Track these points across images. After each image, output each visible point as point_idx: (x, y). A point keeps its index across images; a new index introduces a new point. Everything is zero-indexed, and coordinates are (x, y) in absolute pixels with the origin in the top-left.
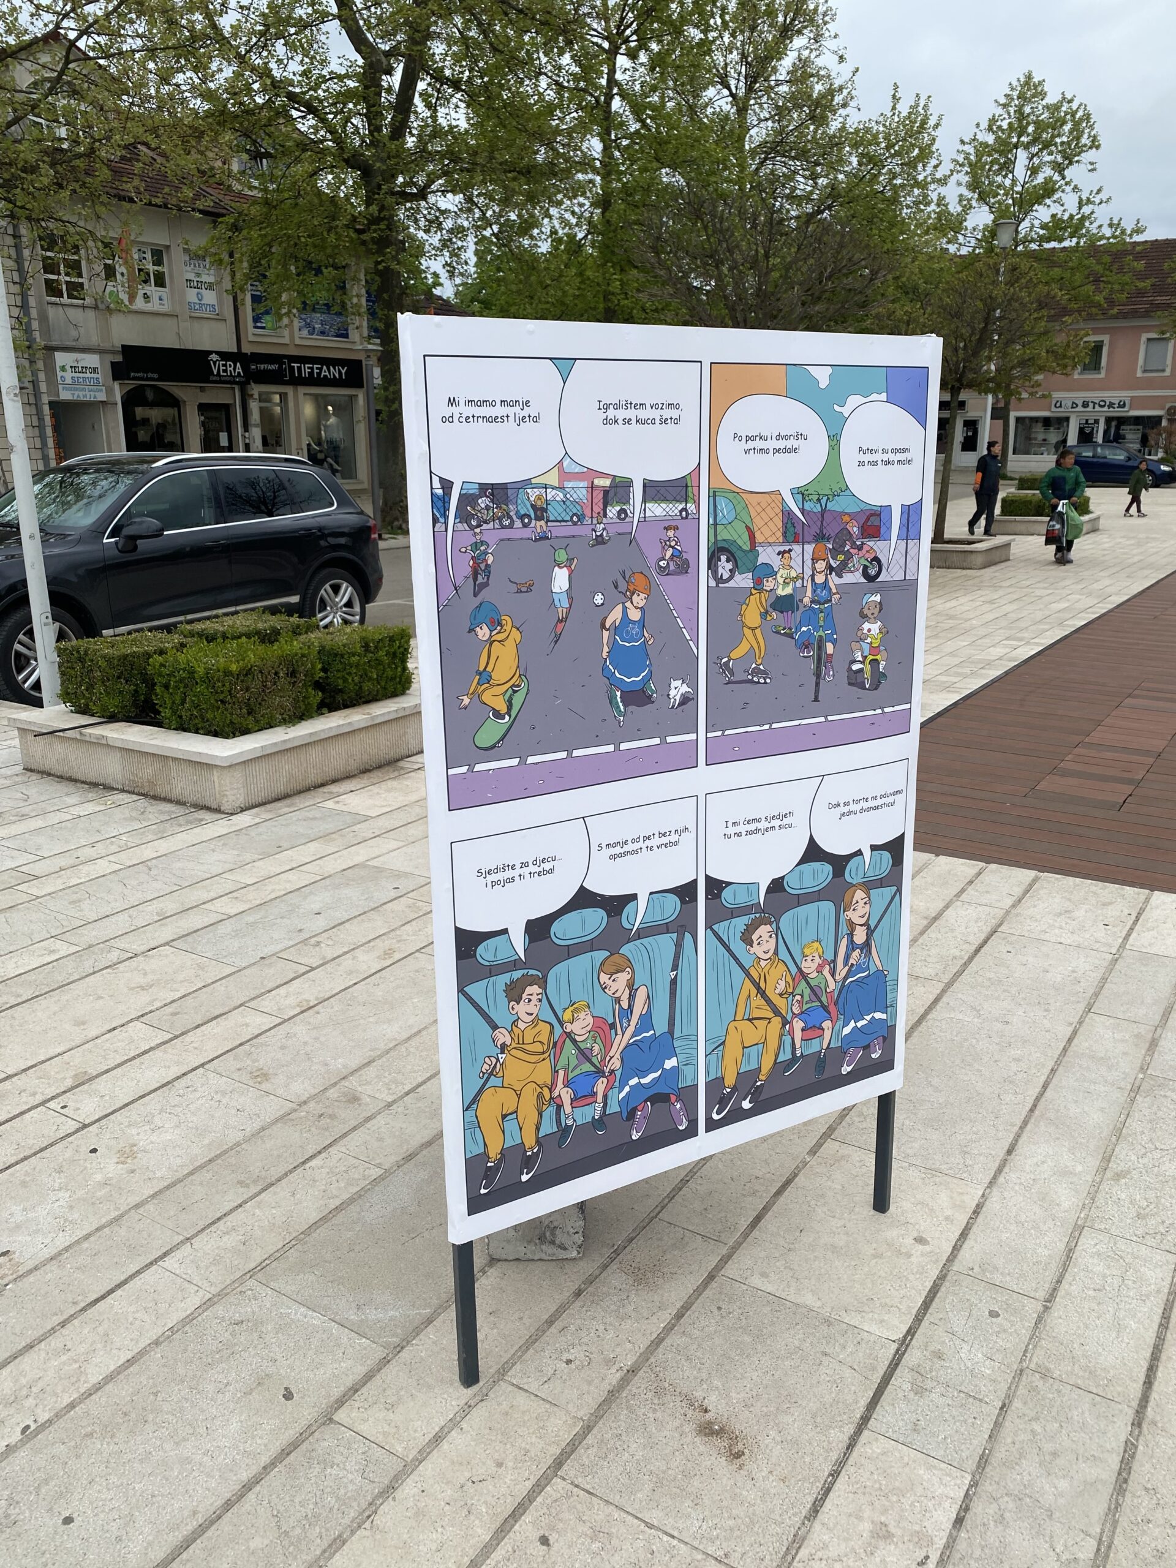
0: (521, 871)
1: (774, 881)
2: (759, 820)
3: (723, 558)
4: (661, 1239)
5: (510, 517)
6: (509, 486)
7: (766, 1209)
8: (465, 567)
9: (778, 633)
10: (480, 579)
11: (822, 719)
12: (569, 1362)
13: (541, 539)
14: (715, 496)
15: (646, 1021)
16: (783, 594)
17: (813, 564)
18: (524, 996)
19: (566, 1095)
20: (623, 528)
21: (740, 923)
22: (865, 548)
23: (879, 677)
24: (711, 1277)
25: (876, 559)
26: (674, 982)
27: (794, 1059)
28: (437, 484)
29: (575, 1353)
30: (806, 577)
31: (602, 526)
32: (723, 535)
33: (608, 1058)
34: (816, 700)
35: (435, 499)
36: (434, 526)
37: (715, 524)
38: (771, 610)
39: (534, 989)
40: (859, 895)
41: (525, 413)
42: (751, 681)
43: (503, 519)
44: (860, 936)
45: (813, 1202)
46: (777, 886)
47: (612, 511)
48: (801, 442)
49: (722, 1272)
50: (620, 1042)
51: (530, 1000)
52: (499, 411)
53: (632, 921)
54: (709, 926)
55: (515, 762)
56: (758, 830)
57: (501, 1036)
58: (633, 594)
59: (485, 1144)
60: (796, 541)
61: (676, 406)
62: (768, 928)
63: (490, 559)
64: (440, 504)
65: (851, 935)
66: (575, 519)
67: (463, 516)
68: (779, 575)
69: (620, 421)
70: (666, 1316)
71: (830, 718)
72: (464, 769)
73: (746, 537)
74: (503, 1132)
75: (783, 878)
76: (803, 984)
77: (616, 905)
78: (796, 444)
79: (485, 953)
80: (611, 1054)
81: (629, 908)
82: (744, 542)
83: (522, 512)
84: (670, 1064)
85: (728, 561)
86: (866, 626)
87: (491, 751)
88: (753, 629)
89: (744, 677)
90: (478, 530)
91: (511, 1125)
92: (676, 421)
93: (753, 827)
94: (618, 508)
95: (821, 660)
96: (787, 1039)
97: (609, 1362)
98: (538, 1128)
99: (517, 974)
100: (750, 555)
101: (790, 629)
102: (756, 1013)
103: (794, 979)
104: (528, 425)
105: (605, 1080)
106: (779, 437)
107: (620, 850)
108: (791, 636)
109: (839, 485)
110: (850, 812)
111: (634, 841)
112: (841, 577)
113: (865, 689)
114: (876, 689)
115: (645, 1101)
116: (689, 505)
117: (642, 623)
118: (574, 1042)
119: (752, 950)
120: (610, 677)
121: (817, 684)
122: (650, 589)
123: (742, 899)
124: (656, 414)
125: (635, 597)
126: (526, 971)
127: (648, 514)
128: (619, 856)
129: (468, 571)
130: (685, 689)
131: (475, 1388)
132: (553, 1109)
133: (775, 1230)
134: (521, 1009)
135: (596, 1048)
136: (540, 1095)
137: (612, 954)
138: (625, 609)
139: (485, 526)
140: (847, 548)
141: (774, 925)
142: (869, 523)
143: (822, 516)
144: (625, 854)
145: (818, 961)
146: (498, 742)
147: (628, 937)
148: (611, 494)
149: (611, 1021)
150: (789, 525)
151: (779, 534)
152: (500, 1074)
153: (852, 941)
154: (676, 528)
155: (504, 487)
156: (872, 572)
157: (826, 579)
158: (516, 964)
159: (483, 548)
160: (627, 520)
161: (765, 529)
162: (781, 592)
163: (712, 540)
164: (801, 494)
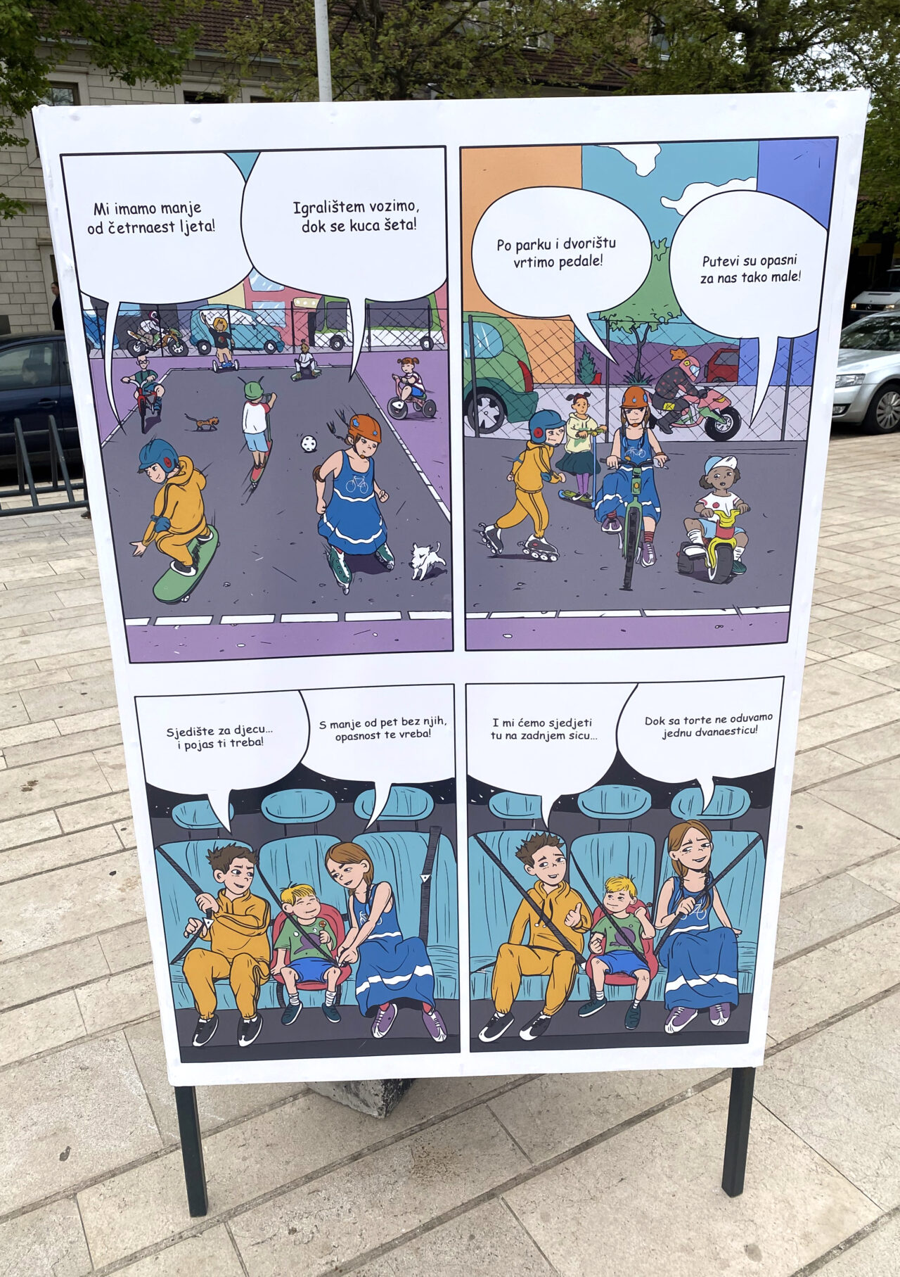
0: (222, 738)
1: (563, 798)
2: (542, 724)
3: (486, 401)
4: (472, 1129)
5: (182, 343)
6: (179, 307)
7: (603, 1137)
8: (130, 400)
9: (569, 500)
10: (149, 414)
11: (637, 613)
12: (293, 1231)
13: (225, 369)
14: (471, 322)
15: (390, 920)
16: (577, 450)
17: (623, 414)
18: (232, 867)
19: (290, 977)
20: (338, 360)
21: (517, 838)
22: (711, 395)
23: (730, 570)
24: (491, 1195)
25: (730, 411)
26: (426, 886)
27: (593, 1002)
28: (88, 304)
29: (305, 1226)
30: (612, 430)
31: (309, 356)
32: (484, 371)
33: (341, 949)
34: (627, 587)
35: (87, 322)
36: (88, 353)
37: (473, 358)
38: (557, 470)
39: (244, 862)
40: (693, 834)
41: (196, 218)
42: (529, 557)
43: (174, 346)
44: (695, 883)
45: (659, 1150)
46: (567, 804)
47: (323, 339)
48: (605, 250)
49: (504, 1195)
50: (355, 937)
51: (239, 873)
52: (160, 218)
53: (368, 809)
54: (472, 833)
55: (207, 620)
56: (539, 736)
57: (205, 901)
58: (357, 440)
59: (195, 1001)
60: (596, 382)
61: (411, 206)
62: (555, 850)
63: (160, 392)
64: (94, 327)
65: (680, 880)
66: (270, 346)
67: (122, 341)
68: (569, 426)
69: (328, 227)
70: (415, 1221)
71: (648, 613)
72: (144, 621)
73: (519, 375)
74: (215, 994)
75: (577, 796)
76: (606, 923)
77: (348, 791)
78: (596, 253)
79: (182, 815)
80: (346, 945)
81: (364, 797)
82: (516, 381)
83: (199, 338)
84: (421, 971)
85: (492, 405)
86: (710, 500)
87: (175, 605)
88: (531, 493)
89: (518, 551)
90: (142, 358)
91: (222, 989)
92: (411, 226)
93: (532, 730)
94: (330, 335)
95: (634, 538)
96: (584, 980)
97: (328, 1249)
98: (256, 1000)
99: (221, 844)
100: (525, 399)
101: (587, 496)
102: (538, 942)
103: (592, 915)
104: (201, 235)
105: (338, 971)
106: (569, 244)
107: (348, 732)
108: (588, 505)
109: (668, 309)
110: (680, 733)
111: (368, 724)
112: (668, 431)
113: (709, 581)
114: (727, 582)
115: (391, 1002)
116: (433, 333)
117: (371, 476)
118: (297, 925)
119: (532, 871)
120: (329, 536)
121: (629, 569)
122: (380, 435)
123: (517, 810)
124: (380, 217)
125: (359, 445)
126: (232, 842)
127: (374, 342)
128: (349, 738)
129: (134, 404)
130: (433, 558)
131: (199, 1220)
132: (272, 985)
133: (594, 1167)
134: (229, 878)
135: (325, 936)
136: (256, 969)
137: (342, 843)
138: (346, 458)
139: (151, 354)
140: (681, 393)
141: (564, 848)
142: (719, 361)
143: (639, 351)
144: (358, 737)
145: (628, 900)
146: (184, 596)
147: (363, 827)
148: (319, 318)
149: (344, 911)
150: (585, 361)
151: (570, 373)
152: (208, 938)
153: (682, 887)
154: (415, 361)
155: (172, 308)
156: (723, 427)
157: (645, 434)
158: (219, 833)
159: (150, 378)
160: (344, 349)
161: (547, 367)
162: (572, 448)
163: (469, 377)
164: (606, 320)
